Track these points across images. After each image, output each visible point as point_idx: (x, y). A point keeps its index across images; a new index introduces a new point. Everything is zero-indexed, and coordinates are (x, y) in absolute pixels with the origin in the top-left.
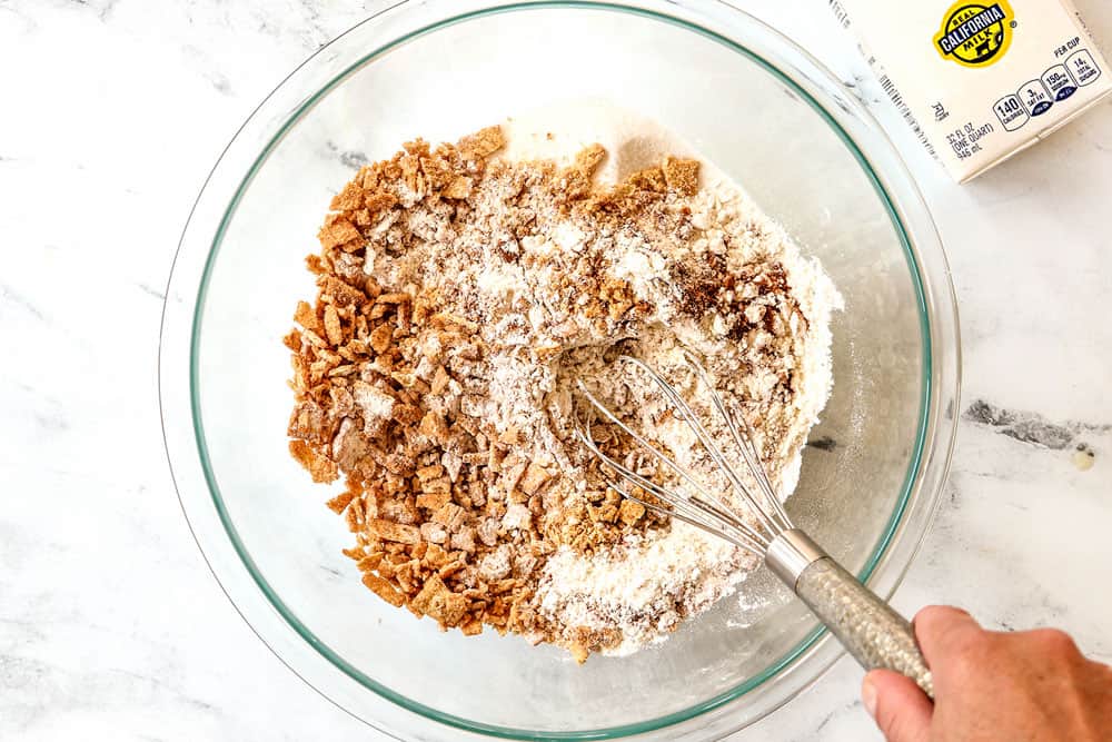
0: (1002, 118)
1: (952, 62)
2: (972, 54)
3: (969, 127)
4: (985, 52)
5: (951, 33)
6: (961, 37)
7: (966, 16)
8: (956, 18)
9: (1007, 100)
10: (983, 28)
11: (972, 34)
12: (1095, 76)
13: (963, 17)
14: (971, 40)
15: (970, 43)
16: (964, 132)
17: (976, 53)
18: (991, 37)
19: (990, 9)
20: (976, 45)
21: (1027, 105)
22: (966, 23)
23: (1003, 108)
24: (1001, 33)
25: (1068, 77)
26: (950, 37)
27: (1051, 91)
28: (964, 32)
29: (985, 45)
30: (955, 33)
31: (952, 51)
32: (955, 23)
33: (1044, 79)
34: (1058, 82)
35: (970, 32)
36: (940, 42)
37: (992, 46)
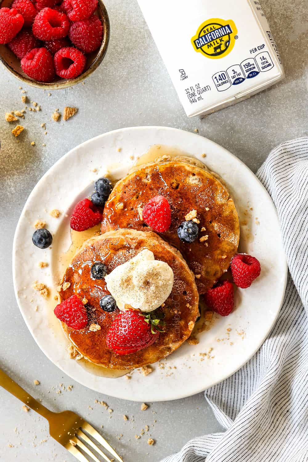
0: (217, 83)
1: (199, 54)
2: (211, 51)
3: (198, 86)
4: (218, 51)
5: (201, 38)
6: (206, 40)
7: (211, 29)
8: (205, 29)
9: (220, 74)
10: (219, 37)
11: (213, 40)
12: (270, 67)
13: (209, 29)
14: (212, 43)
15: (211, 44)
16: (195, 88)
17: (213, 50)
18: (223, 42)
19: (225, 27)
20: (214, 46)
21: (231, 78)
22: (210, 33)
23: (218, 78)
24: (229, 41)
25: (255, 66)
26: (200, 39)
27: (245, 72)
28: (209, 38)
29: (219, 47)
30: (203, 38)
31: (201, 48)
32: (205, 32)
33: (242, 65)
34: (249, 68)
35: (212, 38)
36: (195, 41)
37: (223, 48)
